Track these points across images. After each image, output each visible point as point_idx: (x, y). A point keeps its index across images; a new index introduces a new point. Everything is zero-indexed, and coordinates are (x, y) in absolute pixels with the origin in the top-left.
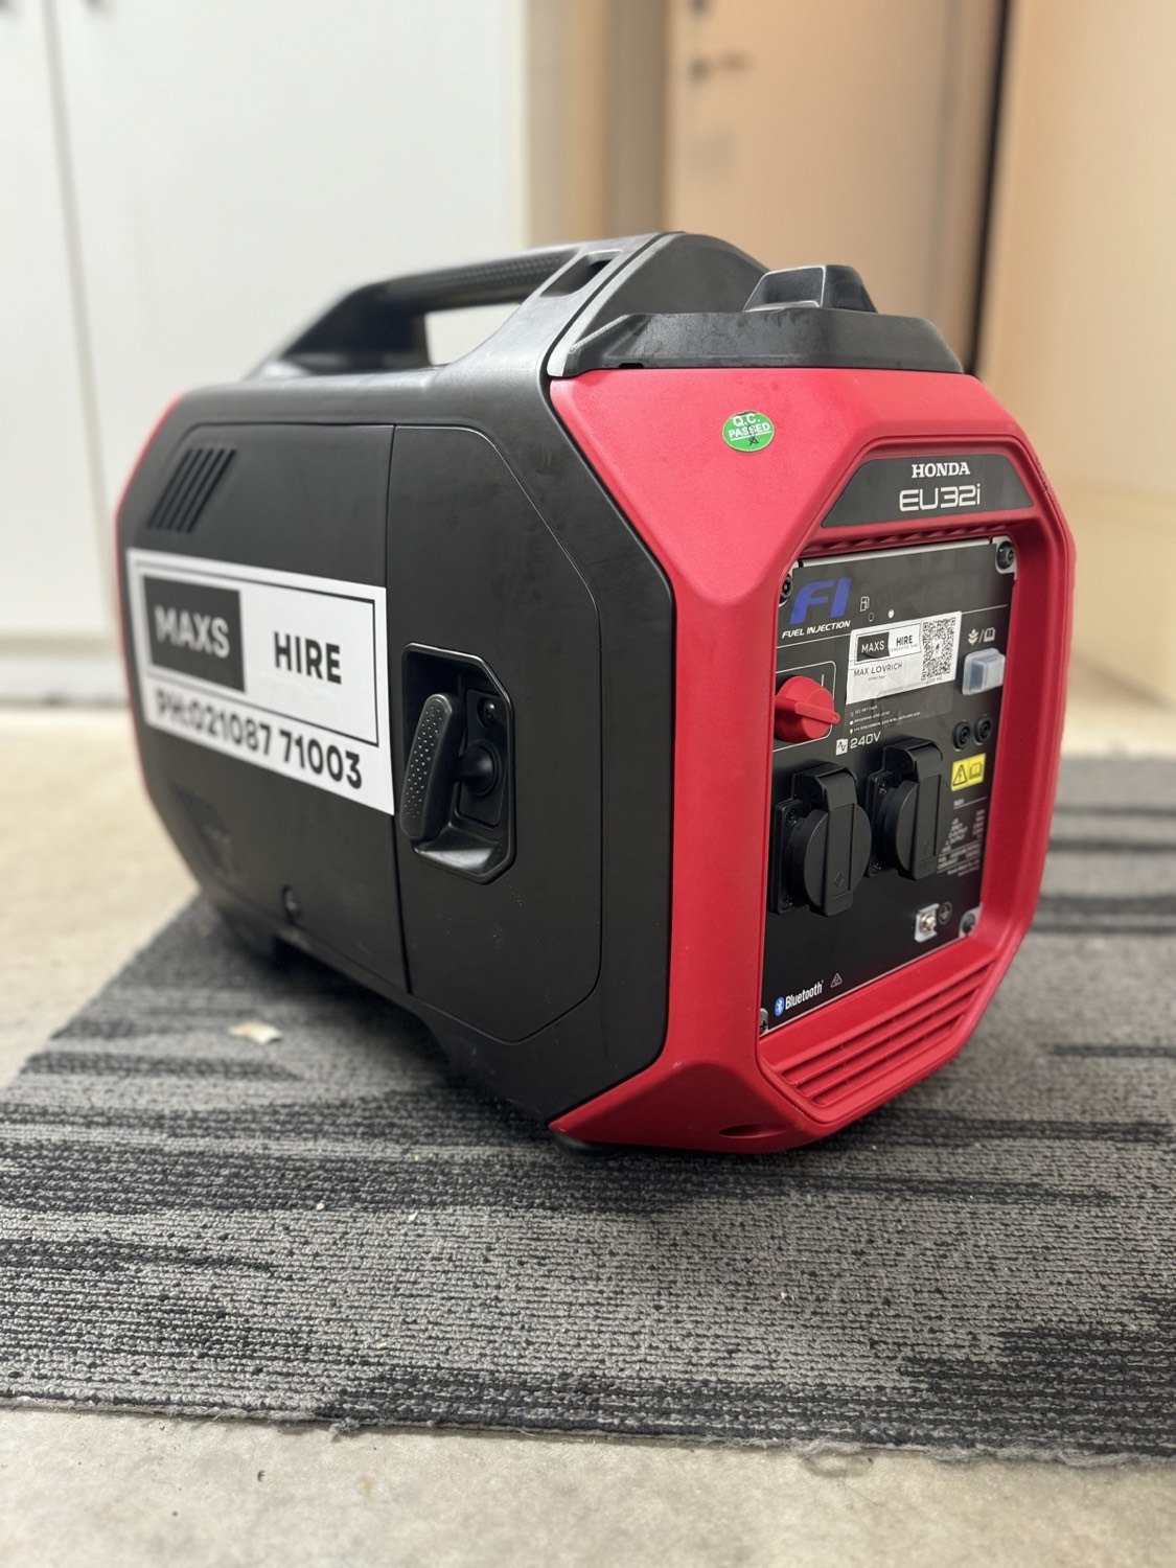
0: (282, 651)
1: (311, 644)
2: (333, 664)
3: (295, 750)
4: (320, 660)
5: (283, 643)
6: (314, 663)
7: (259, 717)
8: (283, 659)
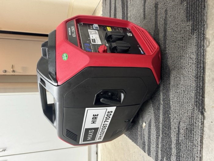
0: (94, 123)
1: (93, 118)
2: (96, 115)
3: (107, 120)
4: (95, 117)
5: (92, 122)
6: (95, 118)
7: (102, 126)
8: (95, 122)
